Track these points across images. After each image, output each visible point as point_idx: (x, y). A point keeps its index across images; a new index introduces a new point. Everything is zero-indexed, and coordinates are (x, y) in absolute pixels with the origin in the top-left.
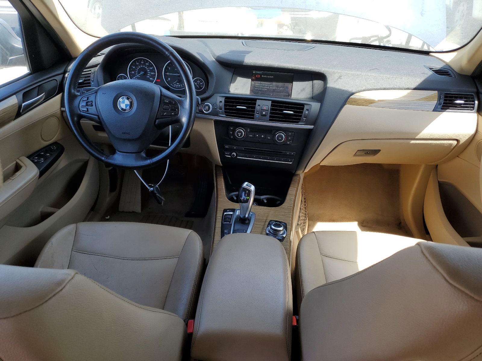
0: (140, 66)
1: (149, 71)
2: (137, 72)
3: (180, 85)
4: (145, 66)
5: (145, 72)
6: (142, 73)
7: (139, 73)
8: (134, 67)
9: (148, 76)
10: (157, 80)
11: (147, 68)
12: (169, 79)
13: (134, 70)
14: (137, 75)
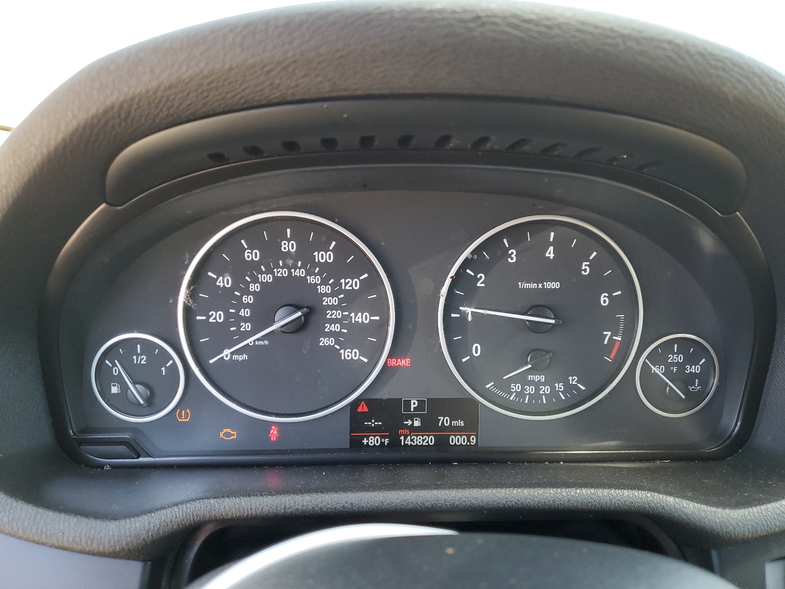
0: (269, 271)
1: (334, 301)
2: (245, 313)
3: (553, 388)
4: (310, 273)
5: (306, 316)
6: (283, 319)
7: (262, 318)
8: (225, 282)
9: (331, 334)
10: (393, 362)
11: (324, 282)
12: (477, 350)
13: (224, 299)
14: (247, 335)
